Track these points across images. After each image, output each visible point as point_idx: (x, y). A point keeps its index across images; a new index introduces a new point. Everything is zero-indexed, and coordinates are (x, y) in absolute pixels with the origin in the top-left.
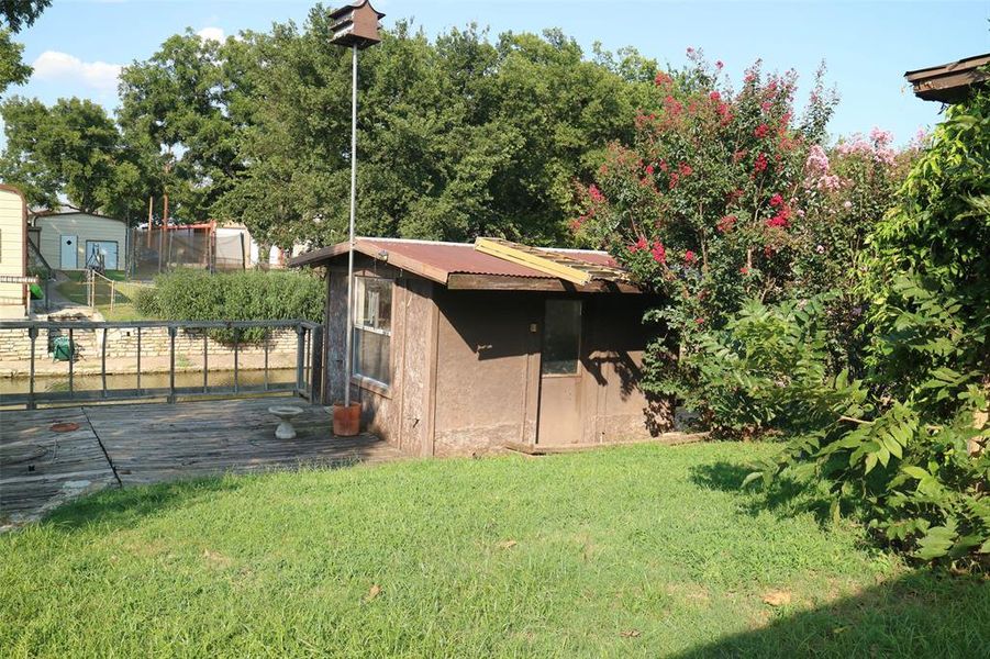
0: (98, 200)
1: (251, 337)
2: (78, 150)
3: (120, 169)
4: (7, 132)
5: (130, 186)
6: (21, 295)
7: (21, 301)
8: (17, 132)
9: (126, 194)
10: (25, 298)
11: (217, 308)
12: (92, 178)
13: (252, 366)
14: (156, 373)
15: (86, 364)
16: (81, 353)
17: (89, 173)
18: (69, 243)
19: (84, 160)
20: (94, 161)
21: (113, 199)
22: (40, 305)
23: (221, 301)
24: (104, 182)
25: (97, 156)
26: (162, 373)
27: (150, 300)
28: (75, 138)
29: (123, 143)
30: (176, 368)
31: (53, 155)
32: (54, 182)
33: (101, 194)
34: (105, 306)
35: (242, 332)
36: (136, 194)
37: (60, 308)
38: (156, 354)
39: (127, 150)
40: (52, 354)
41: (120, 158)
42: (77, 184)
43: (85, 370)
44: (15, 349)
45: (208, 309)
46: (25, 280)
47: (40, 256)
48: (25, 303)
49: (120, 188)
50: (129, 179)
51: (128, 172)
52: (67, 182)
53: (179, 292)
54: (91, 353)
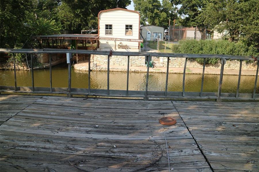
0: (156, 23)
1: (211, 63)
2: (151, 9)
3: (162, 14)
4: (134, 6)
5: (164, 19)
6: (138, 45)
7: (138, 48)
8: (137, 6)
9: (163, 21)
10: (139, 47)
11: (201, 51)
12: (154, 17)
13: (212, 73)
14: (179, 73)
15: (157, 69)
16: (155, 65)
17: (154, 15)
18: (149, 33)
19: (152, 12)
20: (155, 12)
21: (160, 23)
22: (143, 49)
23: (202, 49)
24: (157, 18)
25: (156, 11)
26: (181, 73)
27: (177, 48)
28: (150, 6)
29: (162, 7)
30: (186, 72)
31: (145, 11)
32: (145, 18)
33: (157, 21)
34: (163, 50)
35: (208, 61)
36: (165, 21)
37: (149, 50)
38: (178, 67)
39: (163, 9)
40: (146, 65)
41: (161, 11)
42: (151, 18)
43: (156, 71)
44: (136, 63)
45: (197, 52)
46: (139, 41)
47: (142, 36)
48: (139, 48)
49: (162, 19)
50: (164, 17)
51: (164, 15)
52: (148, 18)
53: (187, 46)
54: (158, 65)
